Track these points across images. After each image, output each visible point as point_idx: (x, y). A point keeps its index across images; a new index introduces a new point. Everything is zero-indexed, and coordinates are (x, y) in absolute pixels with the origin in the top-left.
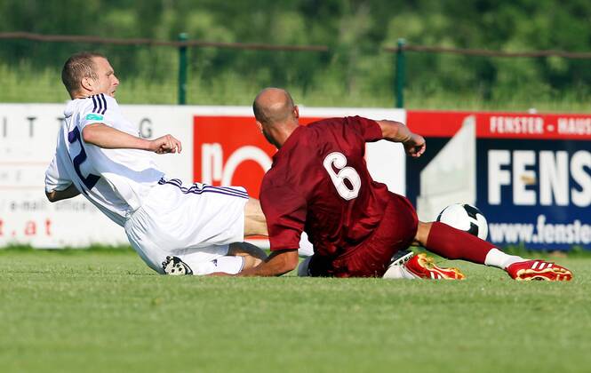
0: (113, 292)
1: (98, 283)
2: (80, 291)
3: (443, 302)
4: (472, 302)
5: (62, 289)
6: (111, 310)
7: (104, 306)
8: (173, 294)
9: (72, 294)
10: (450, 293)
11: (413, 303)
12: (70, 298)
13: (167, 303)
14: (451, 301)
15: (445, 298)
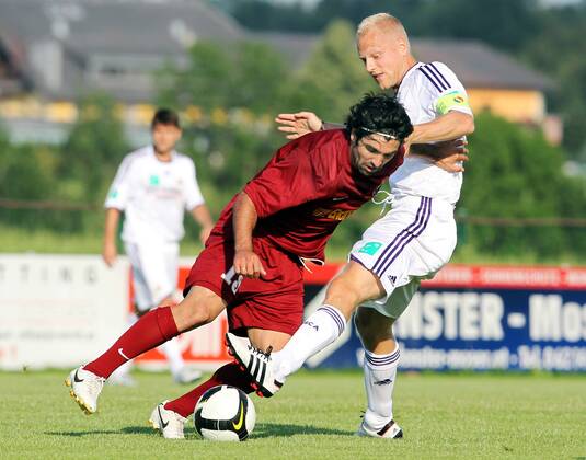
0: (65, 403)
1: (53, 396)
2: (39, 402)
3: (324, 411)
4: (345, 411)
5: (25, 401)
6: (65, 417)
7: (58, 414)
8: (112, 406)
9: (33, 405)
10: (330, 405)
11: (300, 412)
12: (32, 408)
13: (108, 412)
14: (330, 410)
15: (325, 409)
